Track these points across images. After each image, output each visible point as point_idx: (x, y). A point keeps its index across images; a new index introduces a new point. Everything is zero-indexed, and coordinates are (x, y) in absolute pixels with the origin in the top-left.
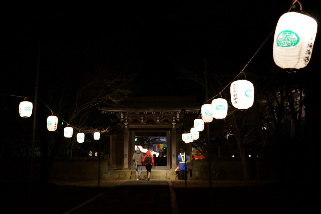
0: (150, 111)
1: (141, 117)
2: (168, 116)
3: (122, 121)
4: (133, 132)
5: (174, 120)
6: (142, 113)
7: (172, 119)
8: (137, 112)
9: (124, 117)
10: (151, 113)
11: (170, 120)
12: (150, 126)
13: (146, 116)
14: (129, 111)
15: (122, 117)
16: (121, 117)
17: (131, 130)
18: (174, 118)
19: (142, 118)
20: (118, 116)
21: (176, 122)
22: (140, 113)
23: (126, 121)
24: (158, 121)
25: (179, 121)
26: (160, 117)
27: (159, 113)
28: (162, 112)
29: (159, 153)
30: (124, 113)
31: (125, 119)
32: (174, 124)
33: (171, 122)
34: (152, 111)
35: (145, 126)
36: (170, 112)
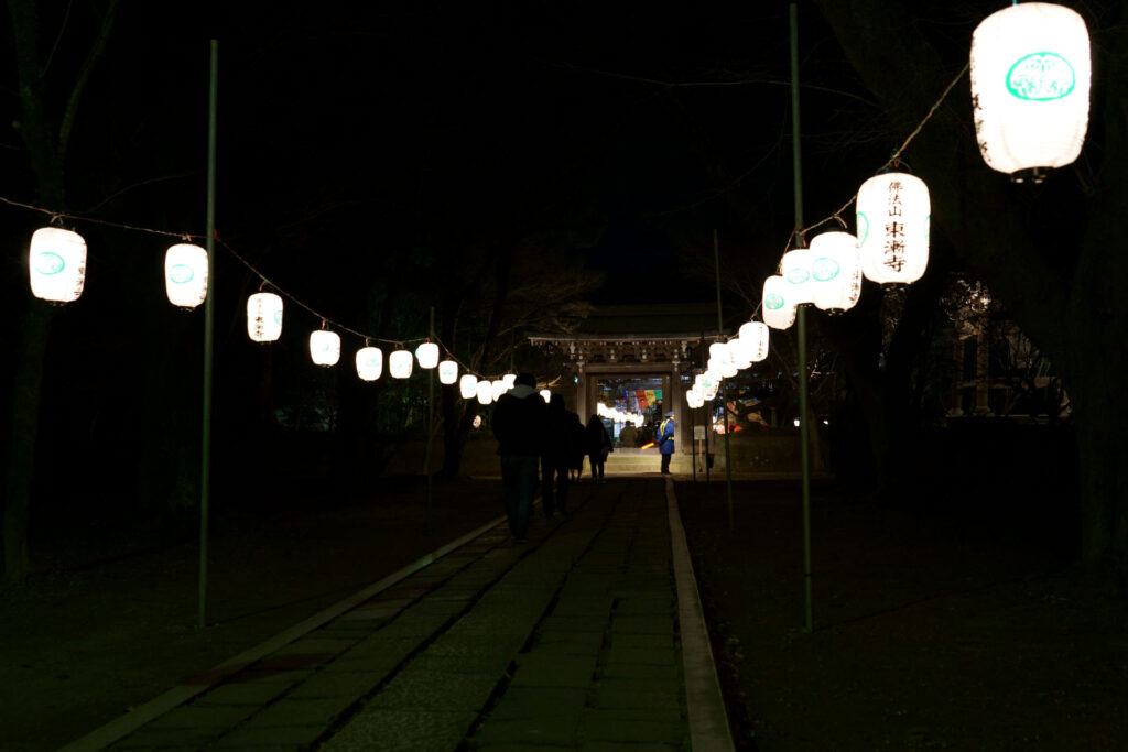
0: (629, 340)
1: (609, 350)
2: (664, 348)
3: (572, 358)
4: (593, 378)
5: (676, 356)
6: (613, 344)
7: (673, 354)
8: (603, 341)
9: (576, 350)
10: (631, 343)
11: (668, 356)
12: (629, 367)
13: (621, 348)
14: (588, 340)
15: (573, 351)
16: (569, 350)
17: (589, 375)
18: (676, 351)
19: (612, 352)
20: (564, 349)
21: (681, 358)
22: (608, 344)
23: (581, 357)
24: (644, 357)
25: (686, 356)
26: (648, 349)
27: (645, 343)
28: (653, 341)
29: (645, 415)
30: (575, 344)
31: (578, 355)
32: (676, 363)
33: (670, 361)
34: (634, 340)
35: (618, 368)
36: (669, 340)
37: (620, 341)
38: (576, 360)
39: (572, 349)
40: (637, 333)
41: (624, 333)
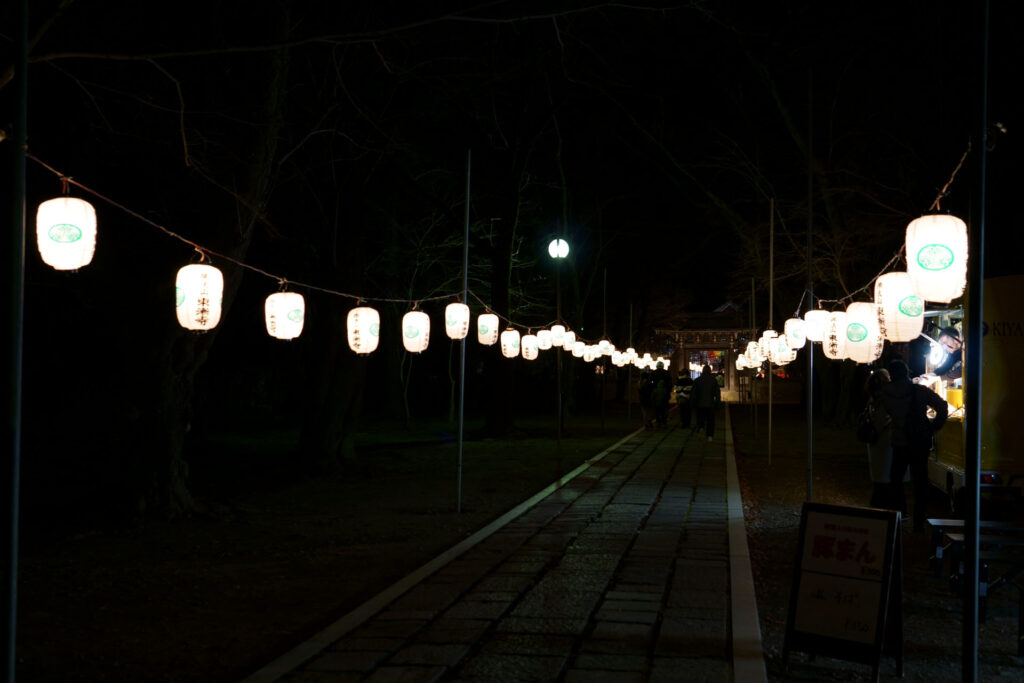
0: (707, 332)
1: (696, 336)
2: (726, 336)
3: (676, 340)
4: (687, 351)
6: (699, 334)
9: (679, 337)
12: (707, 345)
13: (702, 336)
14: (685, 332)
16: (675, 337)
17: (686, 349)
18: (732, 337)
19: (698, 338)
22: (696, 334)
24: (715, 340)
26: (717, 336)
27: (716, 333)
28: (720, 333)
30: (679, 334)
32: (732, 344)
34: (710, 332)
35: (701, 346)
36: (728, 332)
37: (702, 332)
38: (679, 341)
39: (677, 336)
40: (711, 328)
41: (705, 328)
